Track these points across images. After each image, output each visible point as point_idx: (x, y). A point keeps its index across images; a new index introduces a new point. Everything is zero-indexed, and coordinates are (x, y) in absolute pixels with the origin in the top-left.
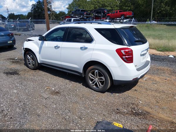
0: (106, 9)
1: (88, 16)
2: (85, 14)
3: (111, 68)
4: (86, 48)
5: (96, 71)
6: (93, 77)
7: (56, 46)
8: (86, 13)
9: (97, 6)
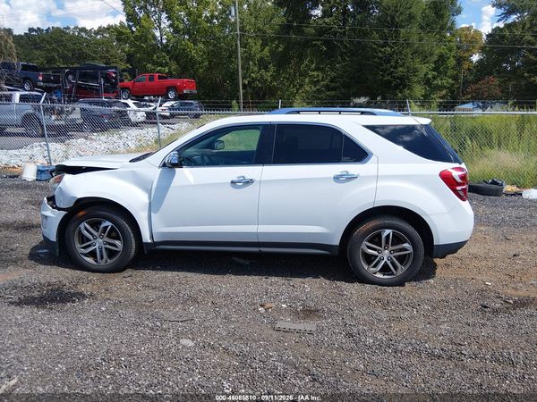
0: (116, 68)
1: (51, 85)
2: (41, 78)
3: (433, 218)
4: (351, 178)
5: (388, 232)
6: (375, 250)
7: (235, 179)
8: (43, 76)
9: (55, 55)
